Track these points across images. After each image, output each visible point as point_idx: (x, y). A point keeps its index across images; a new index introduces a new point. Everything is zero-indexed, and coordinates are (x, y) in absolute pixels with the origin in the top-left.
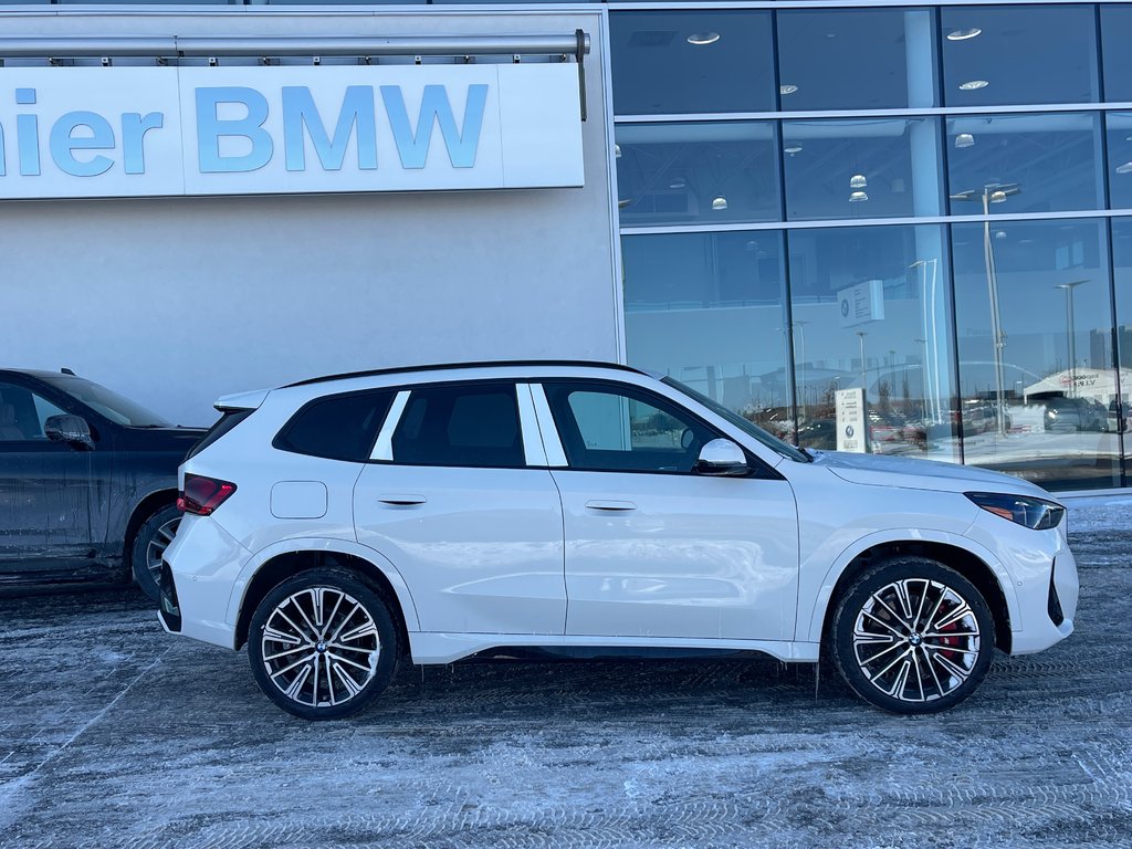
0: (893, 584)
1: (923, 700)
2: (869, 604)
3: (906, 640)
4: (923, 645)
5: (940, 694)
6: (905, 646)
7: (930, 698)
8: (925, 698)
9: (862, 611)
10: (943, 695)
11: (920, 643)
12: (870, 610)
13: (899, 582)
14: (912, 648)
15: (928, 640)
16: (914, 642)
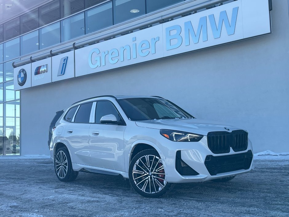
0: (145, 156)
1: (150, 193)
2: (138, 161)
3: (148, 174)
4: (152, 176)
5: (155, 192)
6: (147, 176)
7: (152, 193)
8: (151, 193)
9: (136, 163)
10: (156, 192)
11: (151, 175)
12: (138, 163)
13: (147, 156)
14: (149, 176)
15: (154, 175)
16: (150, 175)
